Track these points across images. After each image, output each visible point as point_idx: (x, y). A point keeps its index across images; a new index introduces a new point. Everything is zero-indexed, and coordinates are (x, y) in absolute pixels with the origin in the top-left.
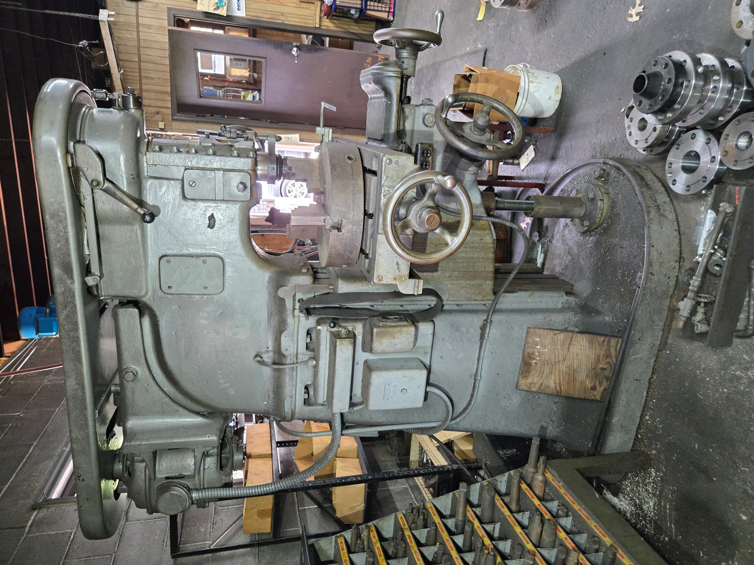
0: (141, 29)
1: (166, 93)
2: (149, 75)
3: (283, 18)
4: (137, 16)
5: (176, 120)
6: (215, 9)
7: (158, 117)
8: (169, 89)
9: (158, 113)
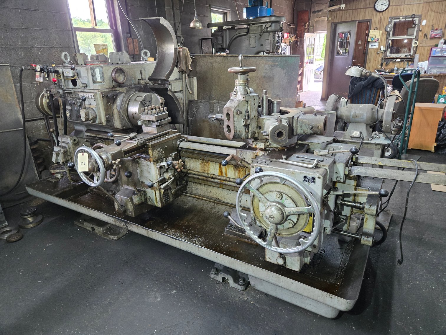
0: (364, 9)
1: (342, 20)
2: (348, 13)
3: (368, 63)
4: (369, 8)
5: (331, 24)
6: (370, 37)
7: (333, 17)
8: (343, 21)
9: (334, 17)
